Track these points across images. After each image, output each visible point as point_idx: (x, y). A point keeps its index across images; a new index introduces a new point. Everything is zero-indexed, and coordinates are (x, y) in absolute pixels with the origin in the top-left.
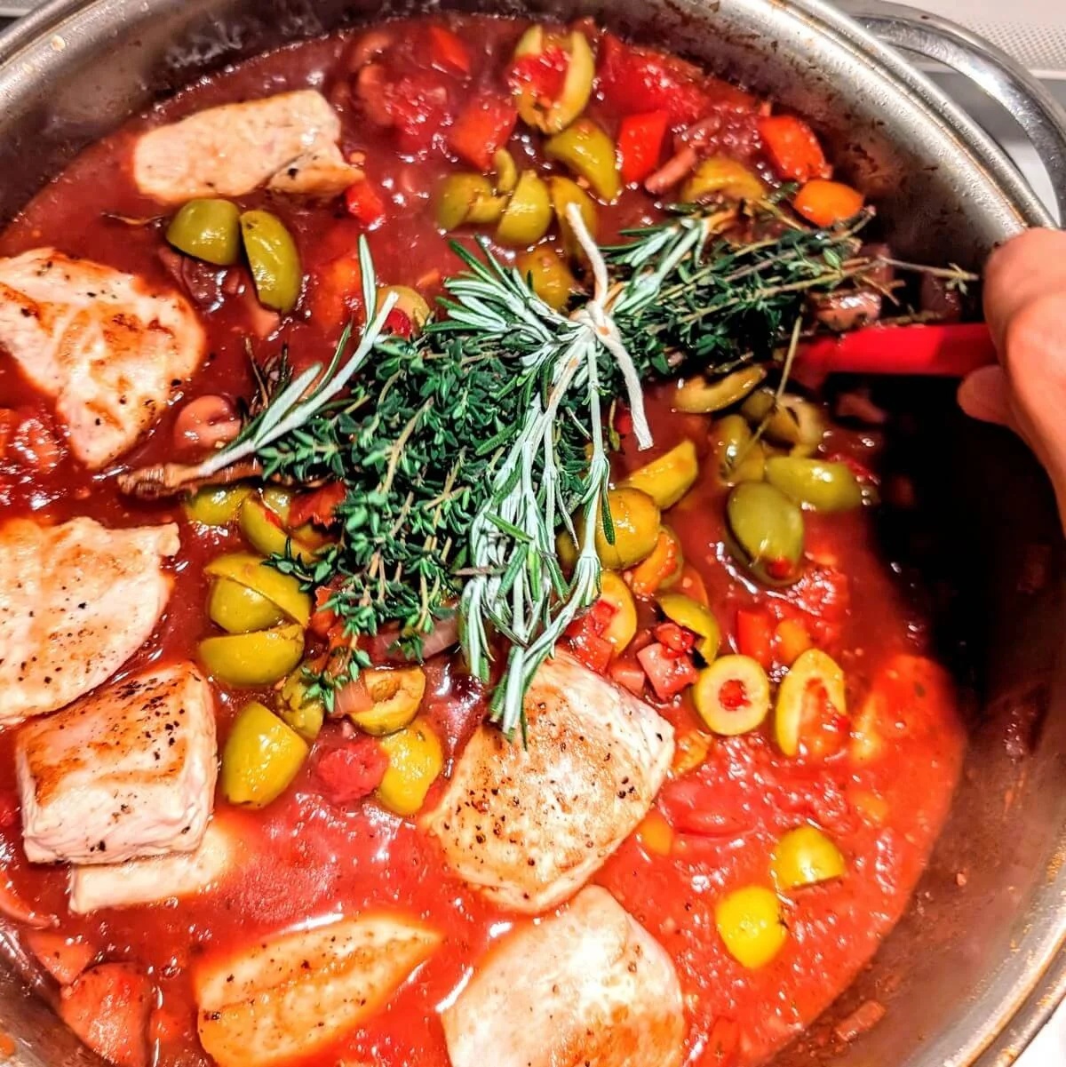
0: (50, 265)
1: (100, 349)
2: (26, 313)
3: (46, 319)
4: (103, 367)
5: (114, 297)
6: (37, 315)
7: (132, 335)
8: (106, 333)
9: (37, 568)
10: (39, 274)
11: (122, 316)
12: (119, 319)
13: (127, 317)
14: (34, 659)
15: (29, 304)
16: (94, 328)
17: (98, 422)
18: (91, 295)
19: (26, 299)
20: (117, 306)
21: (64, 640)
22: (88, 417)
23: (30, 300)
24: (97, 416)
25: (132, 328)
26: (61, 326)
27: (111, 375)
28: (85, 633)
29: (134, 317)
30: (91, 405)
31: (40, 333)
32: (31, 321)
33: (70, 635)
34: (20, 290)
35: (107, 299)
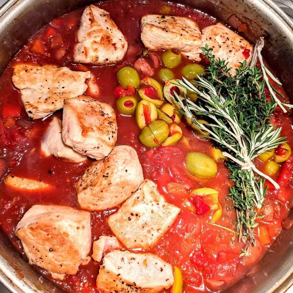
0: (105, 16)
1: (98, 39)
2: (90, 20)
3: (93, 24)
4: (95, 43)
5: (112, 33)
6: (92, 22)
7: (107, 42)
8: (102, 37)
9: (52, 77)
10: (101, 15)
11: (109, 37)
12: (108, 37)
13: (110, 38)
14: (49, 98)
15: (92, 18)
16: (101, 35)
17: (83, 52)
18: (107, 28)
19: (93, 17)
20: (110, 35)
21: (58, 94)
22: (82, 50)
23: (93, 18)
24: (84, 51)
25: (109, 41)
26: (95, 28)
27: (95, 46)
28: (64, 93)
29: (112, 39)
30: (85, 48)
31: (89, 26)
32: (90, 22)
33: (60, 93)
34: (94, 15)
35: (110, 32)
